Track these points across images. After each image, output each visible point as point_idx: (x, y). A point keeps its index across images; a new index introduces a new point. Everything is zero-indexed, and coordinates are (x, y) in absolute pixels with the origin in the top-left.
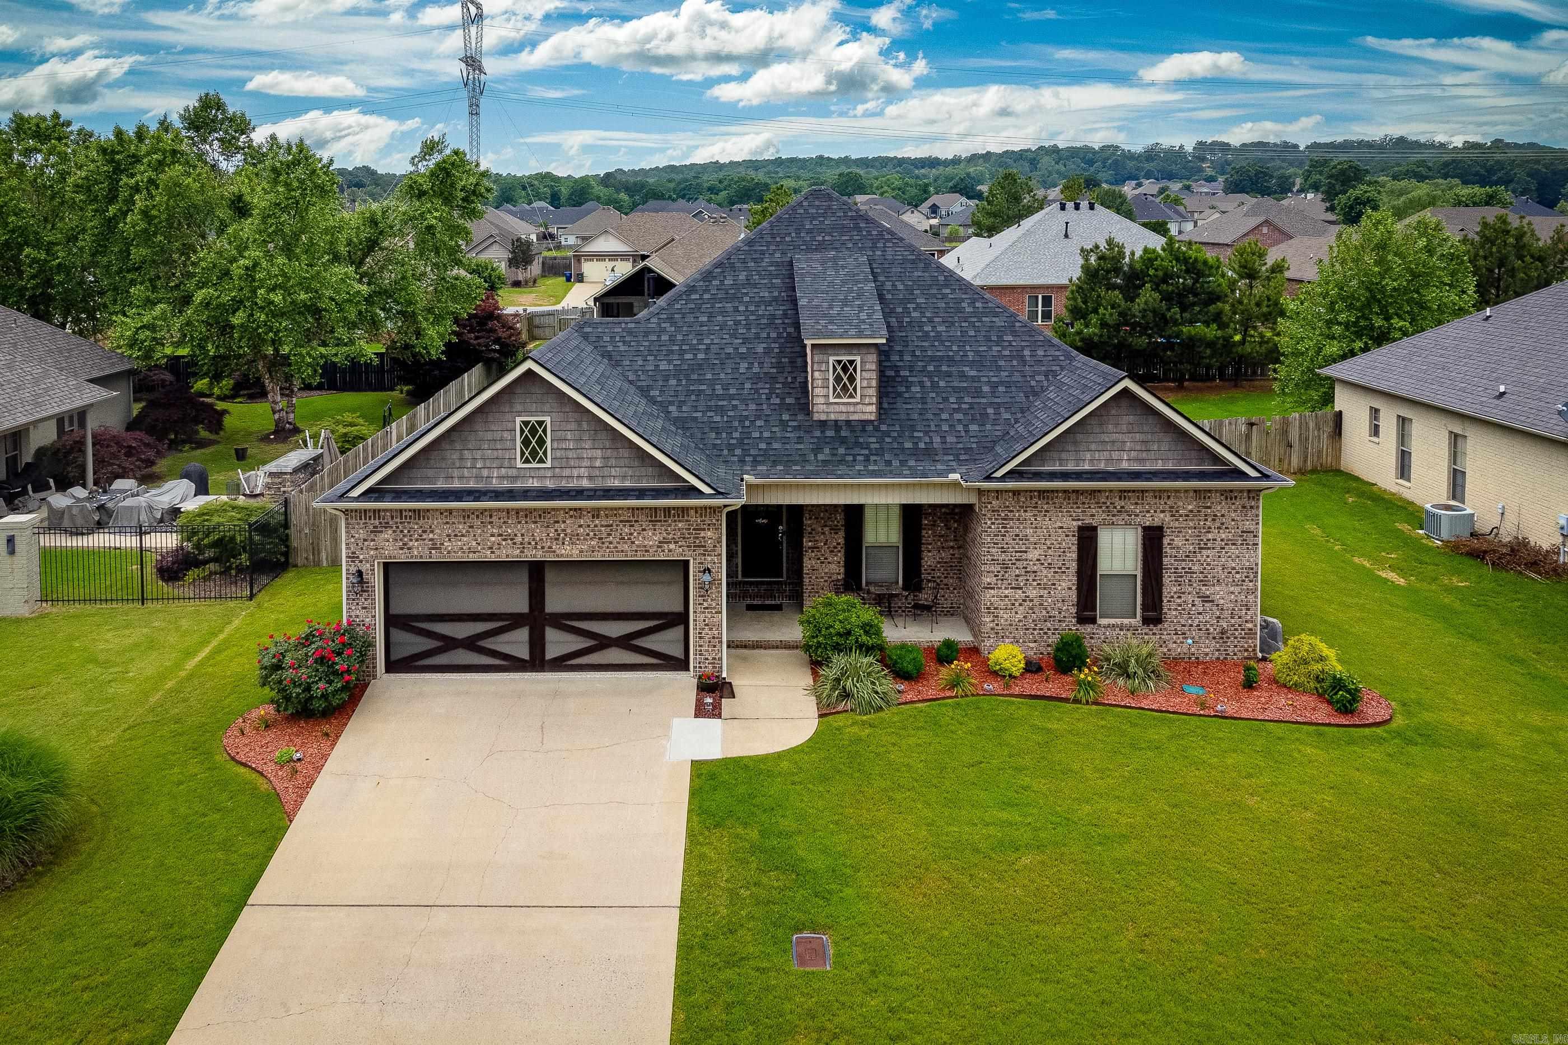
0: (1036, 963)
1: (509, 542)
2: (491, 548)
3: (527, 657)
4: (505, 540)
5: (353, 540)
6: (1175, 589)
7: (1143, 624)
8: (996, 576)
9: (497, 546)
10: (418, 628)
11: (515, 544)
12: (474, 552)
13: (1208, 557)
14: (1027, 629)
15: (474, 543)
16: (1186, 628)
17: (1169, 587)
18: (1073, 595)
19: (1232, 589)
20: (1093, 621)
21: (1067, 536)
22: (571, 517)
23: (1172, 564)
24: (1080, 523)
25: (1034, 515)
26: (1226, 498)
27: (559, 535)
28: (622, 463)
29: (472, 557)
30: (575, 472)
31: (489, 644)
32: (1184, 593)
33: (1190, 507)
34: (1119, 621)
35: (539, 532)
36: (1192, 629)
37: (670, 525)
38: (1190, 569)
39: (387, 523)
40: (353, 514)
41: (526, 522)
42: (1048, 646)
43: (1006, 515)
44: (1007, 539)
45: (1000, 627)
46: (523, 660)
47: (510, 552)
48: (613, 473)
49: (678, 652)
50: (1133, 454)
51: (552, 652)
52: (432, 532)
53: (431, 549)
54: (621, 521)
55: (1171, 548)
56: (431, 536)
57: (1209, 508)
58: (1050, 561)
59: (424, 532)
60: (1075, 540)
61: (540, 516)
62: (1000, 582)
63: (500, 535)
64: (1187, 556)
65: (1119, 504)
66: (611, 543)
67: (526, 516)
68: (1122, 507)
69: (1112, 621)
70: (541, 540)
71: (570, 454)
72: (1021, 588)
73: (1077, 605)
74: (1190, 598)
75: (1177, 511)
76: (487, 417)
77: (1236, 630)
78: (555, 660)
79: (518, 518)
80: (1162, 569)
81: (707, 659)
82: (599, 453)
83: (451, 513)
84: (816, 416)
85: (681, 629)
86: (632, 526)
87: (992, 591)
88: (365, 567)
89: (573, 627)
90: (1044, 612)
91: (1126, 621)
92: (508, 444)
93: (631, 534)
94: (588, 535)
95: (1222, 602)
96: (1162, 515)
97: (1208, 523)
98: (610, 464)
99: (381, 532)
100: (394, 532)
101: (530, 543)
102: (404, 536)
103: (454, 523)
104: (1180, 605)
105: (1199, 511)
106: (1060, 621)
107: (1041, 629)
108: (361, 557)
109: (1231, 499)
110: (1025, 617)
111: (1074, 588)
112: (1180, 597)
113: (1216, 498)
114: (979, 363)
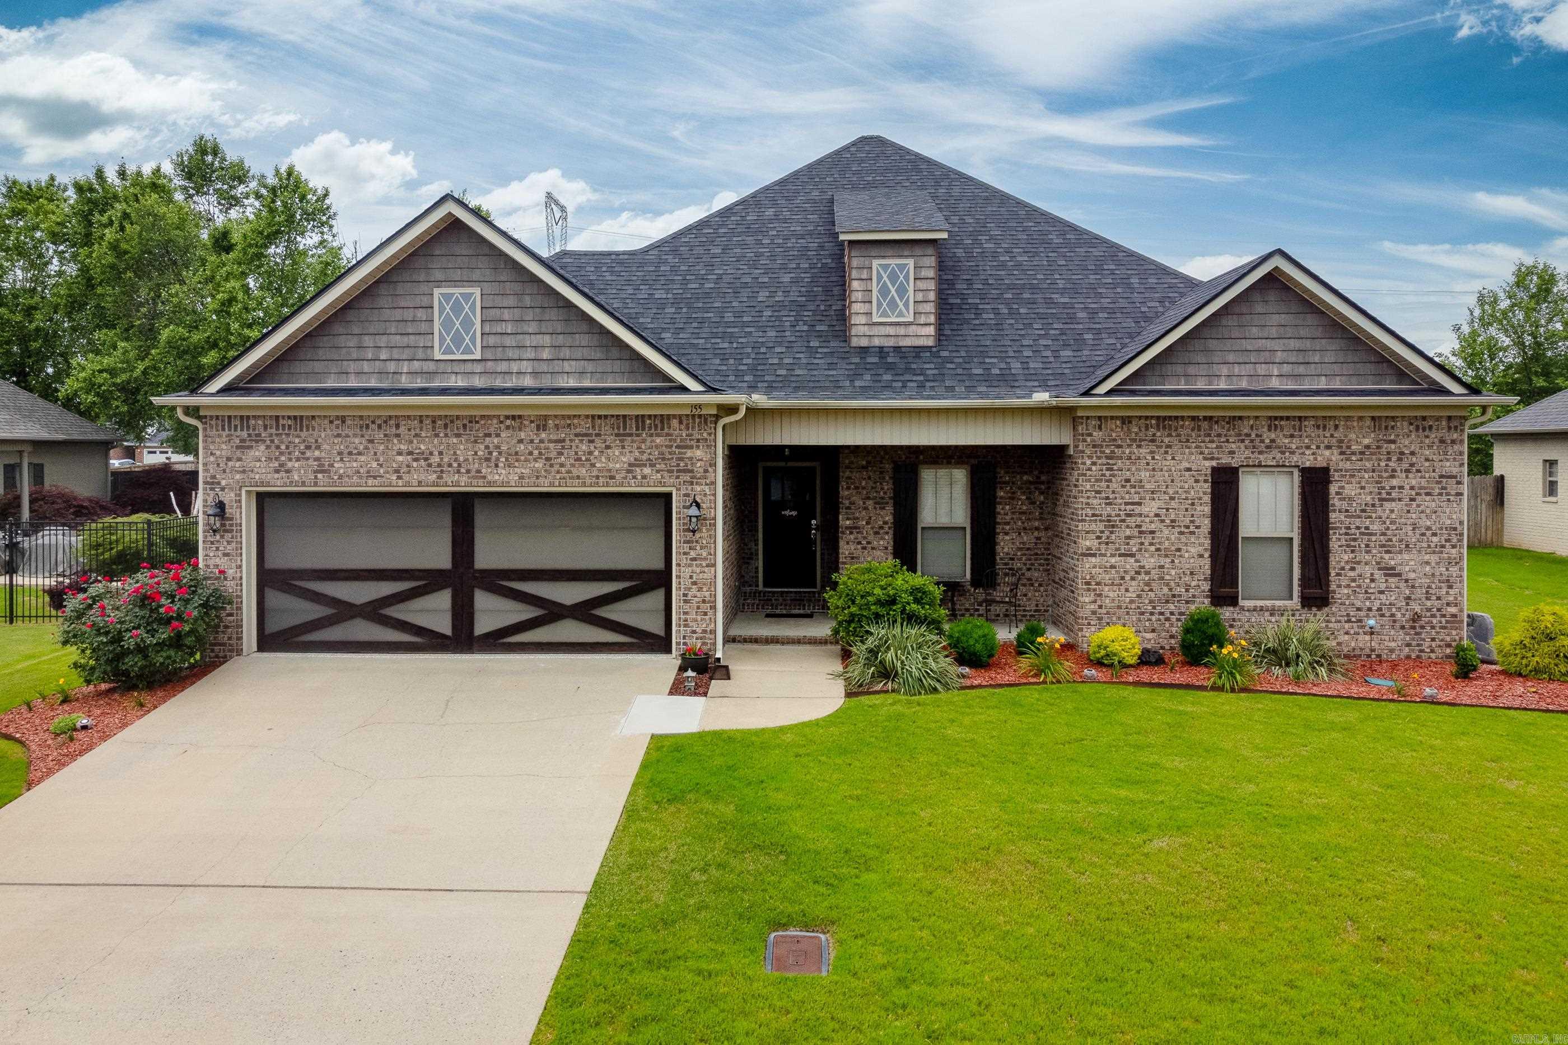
0: (1191, 972)
1: (422, 463)
2: (397, 471)
3: (448, 631)
4: (416, 460)
5: (212, 459)
6: (1346, 558)
7: (1303, 606)
8: (1098, 538)
9: (405, 469)
10: (300, 588)
11: (430, 465)
12: (375, 477)
13: (1392, 511)
14: (1143, 613)
15: (375, 465)
16: (1362, 613)
17: (1338, 556)
18: (1206, 565)
19: (1427, 557)
20: (1232, 601)
21: (1197, 481)
22: (508, 428)
23: (1341, 522)
24: (1214, 463)
25: (1152, 452)
26: (1417, 429)
27: (490, 453)
28: (579, 353)
29: (372, 486)
30: (515, 367)
31: (397, 612)
32: (1359, 563)
33: (1366, 441)
34: (1268, 603)
35: (463, 449)
36: (1371, 614)
37: (644, 441)
38: (1367, 528)
39: (259, 435)
40: (213, 422)
41: (446, 435)
42: (1172, 637)
43: (1113, 452)
44: (1114, 485)
45: (1104, 611)
46: (443, 636)
47: (422, 477)
48: (567, 369)
49: (654, 625)
50: (1286, 369)
51: (483, 625)
52: (318, 448)
53: (316, 472)
54: (576, 435)
55: (1340, 499)
56: (317, 453)
57: (1393, 442)
58: (1173, 517)
59: (308, 447)
60: (1207, 487)
61: (465, 426)
62: (1103, 546)
63: (410, 453)
64: (1363, 511)
65: (1268, 436)
66: (562, 465)
67: (446, 426)
68: (1273, 441)
69: (1259, 603)
70: (466, 460)
71: (508, 341)
72: (1132, 555)
73: (1212, 580)
74: (1367, 570)
75: (1349, 447)
76: (395, 289)
77: (1433, 616)
78: (488, 636)
79: (434, 428)
80: (1328, 529)
81: (694, 632)
82: (547, 340)
83: (343, 422)
84: (855, 342)
85: (660, 593)
86: (592, 441)
87: (1093, 560)
88: (228, 497)
89: (512, 590)
90: (1166, 590)
91: (1278, 603)
92: (423, 327)
93: (590, 453)
94: (531, 453)
95: (1412, 575)
96: (1327, 453)
97: (1391, 464)
98: (562, 356)
99: (250, 447)
100: (268, 447)
101: (450, 465)
102: (281, 454)
103: (347, 436)
104: (1354, 581)
105: (1378, 447)
106: (1187, 602)
107: (1162, 614)
108: (223, 483)
109: (1424, 430)
110: (1139, 596)
111: (1207, 555)
112: (1353, 569)
113: (1403, 427)
114: (1074, 290)
